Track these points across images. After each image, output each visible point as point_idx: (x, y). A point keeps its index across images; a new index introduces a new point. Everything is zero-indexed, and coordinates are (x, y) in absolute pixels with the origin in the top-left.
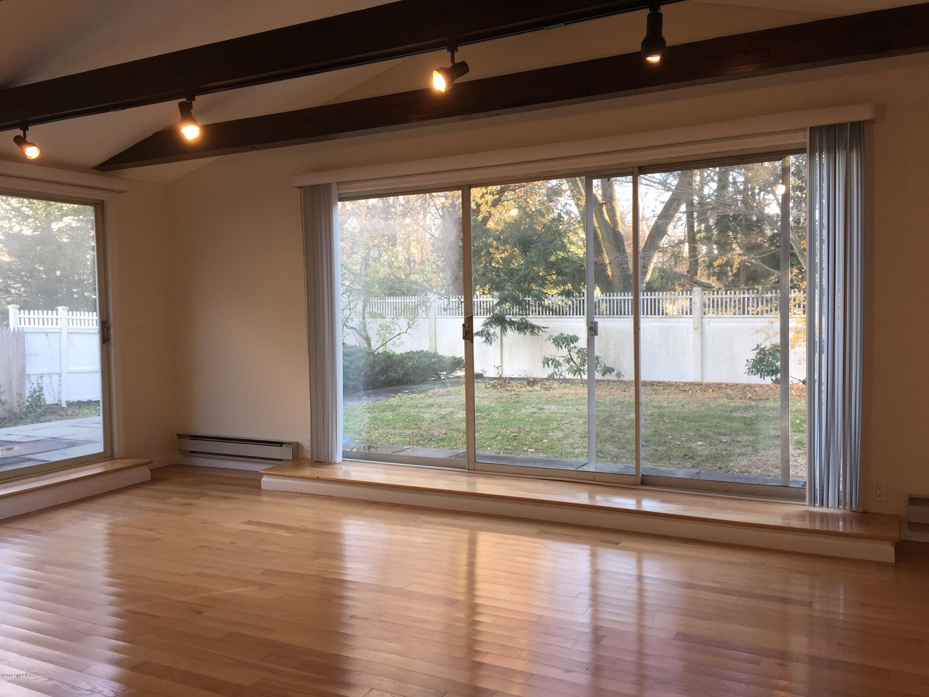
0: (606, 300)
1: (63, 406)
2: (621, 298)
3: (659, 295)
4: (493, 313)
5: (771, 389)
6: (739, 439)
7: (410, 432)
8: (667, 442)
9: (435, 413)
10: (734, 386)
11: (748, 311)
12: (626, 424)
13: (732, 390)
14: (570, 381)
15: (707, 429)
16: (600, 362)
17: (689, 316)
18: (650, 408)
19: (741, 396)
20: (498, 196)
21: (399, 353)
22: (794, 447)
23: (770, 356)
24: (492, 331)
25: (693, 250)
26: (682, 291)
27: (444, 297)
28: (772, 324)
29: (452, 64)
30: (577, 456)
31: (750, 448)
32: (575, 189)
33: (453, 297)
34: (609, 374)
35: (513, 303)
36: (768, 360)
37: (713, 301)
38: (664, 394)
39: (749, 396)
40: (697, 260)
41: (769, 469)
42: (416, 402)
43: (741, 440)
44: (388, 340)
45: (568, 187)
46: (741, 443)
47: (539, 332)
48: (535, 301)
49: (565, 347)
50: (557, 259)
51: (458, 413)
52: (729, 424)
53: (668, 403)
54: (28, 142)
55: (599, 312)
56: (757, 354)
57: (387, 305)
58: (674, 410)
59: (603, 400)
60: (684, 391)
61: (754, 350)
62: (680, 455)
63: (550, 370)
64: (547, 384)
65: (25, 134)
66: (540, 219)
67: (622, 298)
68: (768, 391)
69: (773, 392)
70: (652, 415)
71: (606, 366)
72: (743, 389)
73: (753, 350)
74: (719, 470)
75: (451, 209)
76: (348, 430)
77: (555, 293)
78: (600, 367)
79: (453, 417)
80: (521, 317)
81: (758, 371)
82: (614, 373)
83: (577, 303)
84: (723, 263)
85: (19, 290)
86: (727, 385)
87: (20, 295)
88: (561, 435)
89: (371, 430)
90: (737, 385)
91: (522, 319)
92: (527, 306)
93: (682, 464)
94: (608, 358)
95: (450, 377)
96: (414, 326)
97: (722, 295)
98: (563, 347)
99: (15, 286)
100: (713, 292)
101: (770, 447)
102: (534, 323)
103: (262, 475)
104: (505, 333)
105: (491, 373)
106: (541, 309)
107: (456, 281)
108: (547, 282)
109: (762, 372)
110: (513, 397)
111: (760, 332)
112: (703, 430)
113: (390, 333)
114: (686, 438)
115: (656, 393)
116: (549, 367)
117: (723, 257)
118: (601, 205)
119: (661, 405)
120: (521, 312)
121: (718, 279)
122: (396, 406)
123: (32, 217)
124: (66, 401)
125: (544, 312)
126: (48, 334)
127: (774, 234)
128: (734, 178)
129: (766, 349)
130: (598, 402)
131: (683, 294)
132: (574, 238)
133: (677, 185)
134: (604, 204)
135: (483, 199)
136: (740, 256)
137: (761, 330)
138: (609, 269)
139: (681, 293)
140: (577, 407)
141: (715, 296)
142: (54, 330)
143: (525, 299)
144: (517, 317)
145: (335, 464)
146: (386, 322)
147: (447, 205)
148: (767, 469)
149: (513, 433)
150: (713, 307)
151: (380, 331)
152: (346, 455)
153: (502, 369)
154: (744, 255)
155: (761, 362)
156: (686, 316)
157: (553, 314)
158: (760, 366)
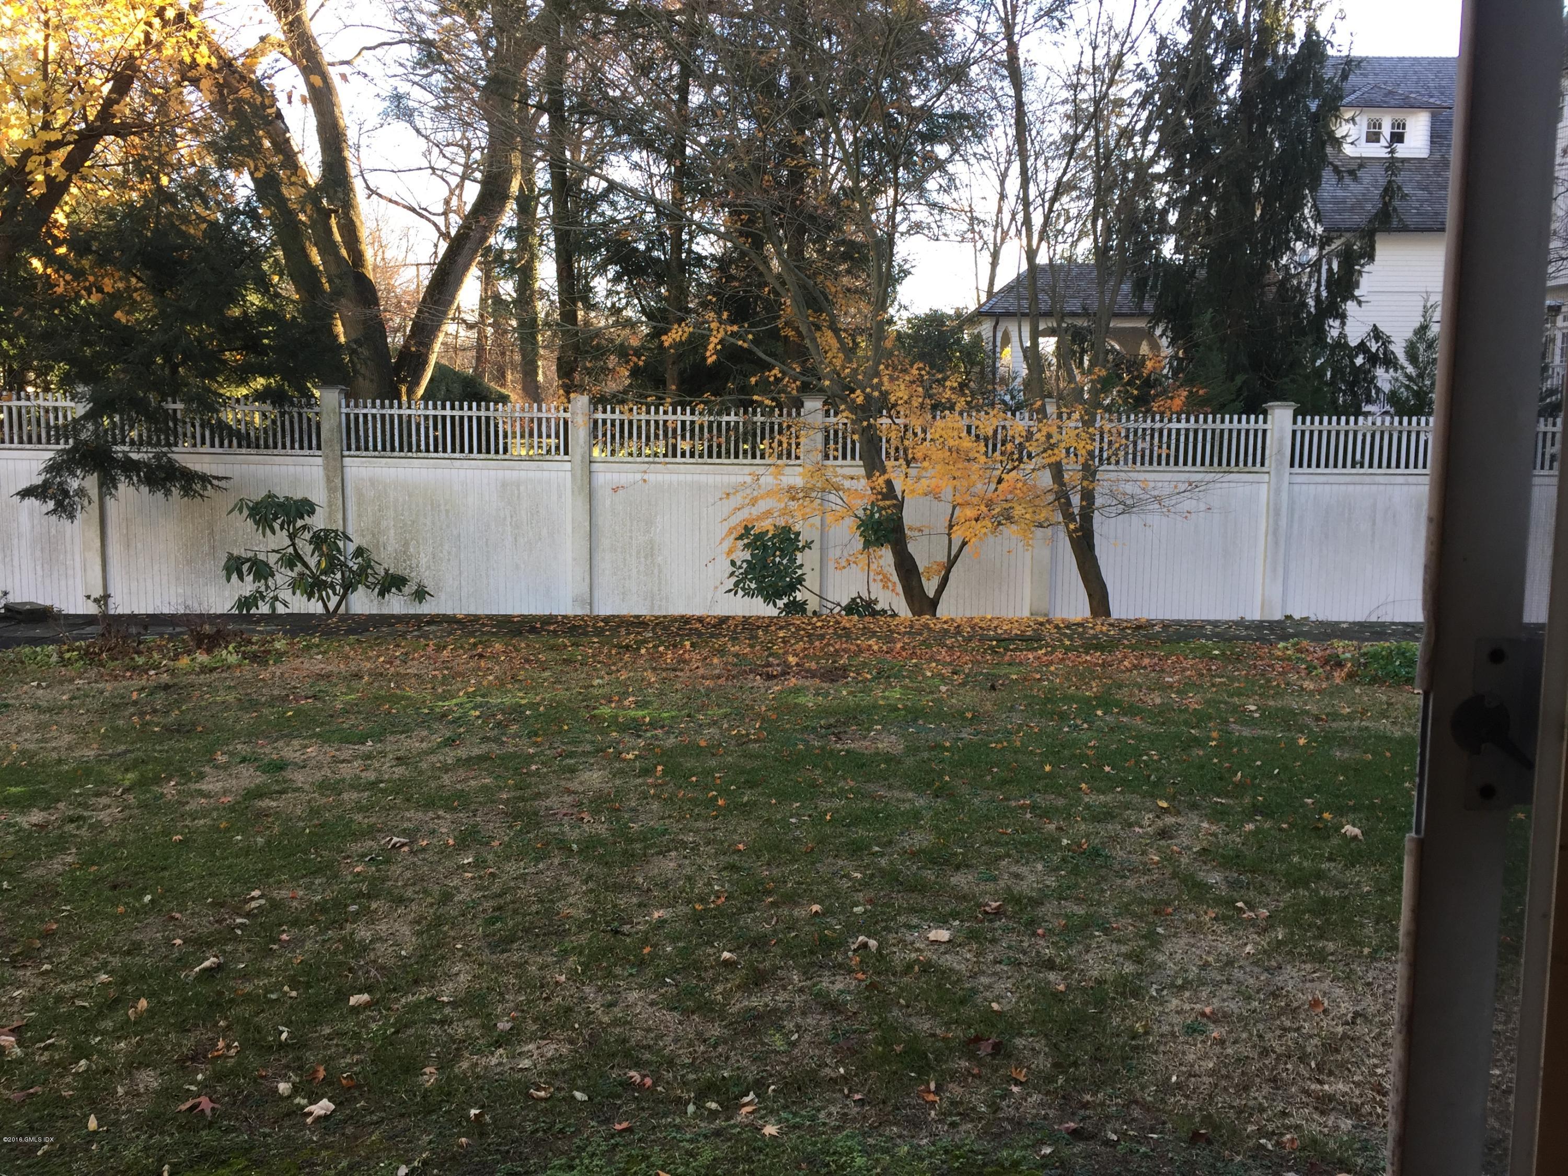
3: (496, 410)
4: (75, 438)
16: (370, 561)
17: (562, 457)
23: (780, 552)
24: (74, 484)
34: (398, 594)
35: (129, 414)
36: (775, 563)
37: (613, 426)
47: (205, 489)
48: (193, 413)
49: (282, 528)
50: (246, 313)
55: (358, 442)
56: (750, 547)
61: (741, 538)
63: (244, 589)
71: (389, 570)
73: (737, 539)
77: (244, 393)
78: (371, 575)
80: (154, 450)
82: (409, 592)
83: (301, 420)
91: (157, 456)
92: (171, 424)
98: (277, 526)
100: (613, 407)
102: (191, 467)
104: (113, 491)
106: (207, 433)
108: (221, 368)
111: (734, 497)
116: (241, 579)
118: (326, 213)
120: (154, 437)
125: (217, 440)
129: (766, 537)
131: (548, 410)
134: (331, 211)
141: (617, 416)
143: (165, 405)
144: (143, 449)
150: (613, 438)
153: (106, 589)
155: (765, 567)
156: (557, 458)
157: (240, 446)
158: (764, 577)
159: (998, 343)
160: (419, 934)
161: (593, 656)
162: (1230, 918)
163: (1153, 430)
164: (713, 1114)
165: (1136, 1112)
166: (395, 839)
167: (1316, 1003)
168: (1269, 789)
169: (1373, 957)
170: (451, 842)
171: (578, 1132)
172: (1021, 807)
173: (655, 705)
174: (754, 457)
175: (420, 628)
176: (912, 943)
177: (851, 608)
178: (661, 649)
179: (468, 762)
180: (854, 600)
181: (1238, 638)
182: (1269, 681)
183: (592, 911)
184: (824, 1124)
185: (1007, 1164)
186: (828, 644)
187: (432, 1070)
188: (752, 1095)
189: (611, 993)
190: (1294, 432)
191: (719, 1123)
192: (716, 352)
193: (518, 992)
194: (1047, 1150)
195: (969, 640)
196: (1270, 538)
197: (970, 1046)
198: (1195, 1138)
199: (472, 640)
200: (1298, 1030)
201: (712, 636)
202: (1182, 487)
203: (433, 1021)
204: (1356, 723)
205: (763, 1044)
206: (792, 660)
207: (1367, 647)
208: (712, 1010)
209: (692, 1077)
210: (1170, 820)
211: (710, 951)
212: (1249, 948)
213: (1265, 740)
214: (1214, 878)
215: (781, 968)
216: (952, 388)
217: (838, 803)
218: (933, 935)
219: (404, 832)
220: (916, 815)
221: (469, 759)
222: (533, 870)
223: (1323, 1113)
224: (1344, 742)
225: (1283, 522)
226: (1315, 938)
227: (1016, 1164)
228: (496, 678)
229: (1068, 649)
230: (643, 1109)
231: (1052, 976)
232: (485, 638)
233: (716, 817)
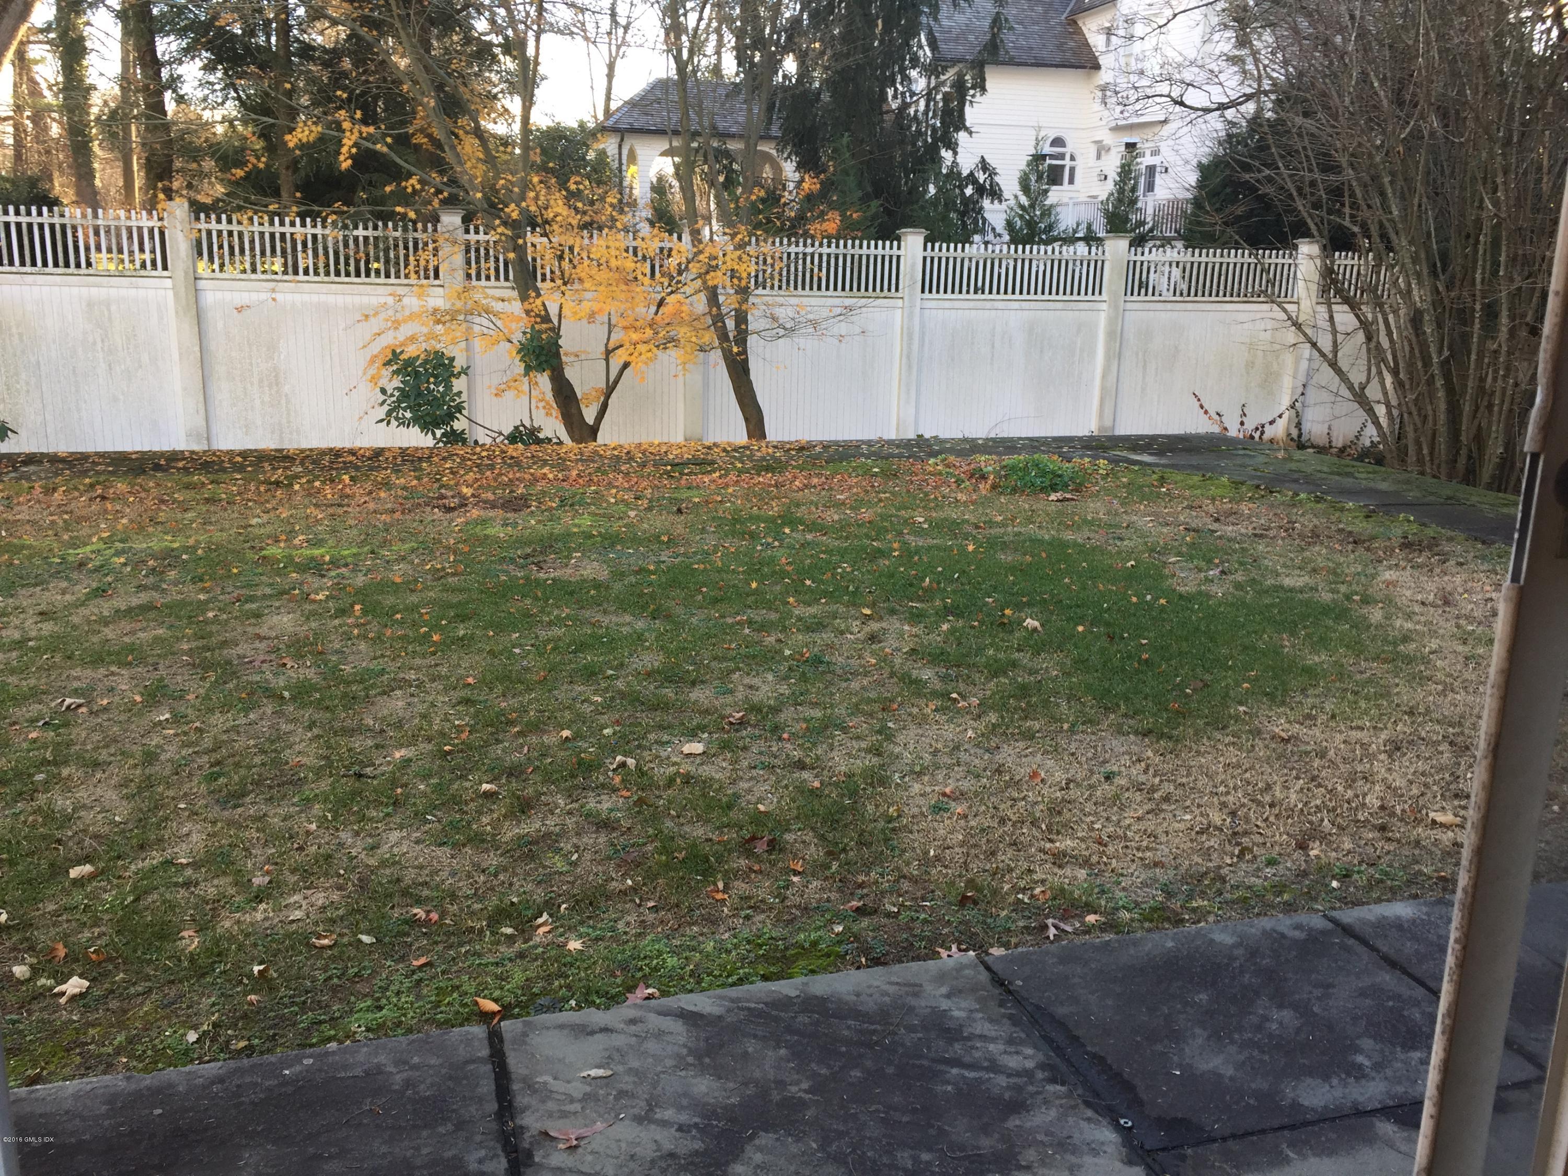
37: (220, 238)
56: (398, 373)
61: (388, 363)
73: (385, 364)
100: (218, 216)
141: (224, 226)
155: (419, 394)
156: (154, 273)
158: (420, 405)
159: (624, 161)
160: (129, 797)
161: (239, 494)
162: (947, 708)
163: (805, 254)
164: (511, 939)
165: (905, 885)
166: (68, 701)
167: (1035, 775)
168: (954, 592)
169: (1072, 730)
170: (138, 698)
171: (374, 973)
172: (738, 623)
173: (331, 542)
174: (388, 276)
175: (15, 469)
176: (668, 758)
177: (514, 437)
178: (317, 484)
179: (130, 613)
180: (516, 428)
181: (893, 456)
182: (926, 494)
183: (327, 758)
184: (625, 933)
185: (807, 945)
186: (500, 474)
187: (191, 933)
188: (545, 916)
189: (370, 836)
190: (925, 258)
191: (519, 946)
192: (351, 157)
193: (265, 845)
194: (839, 928)
195: (643, 465)
196: (904, 360)
197: (747, 846)
198: (964, 901)
199: (87, 481)
200: (1024, 799)
201: (371, 469)
202: (839, 311)
203: (176, 884)
204: (1010, 529)
205: (545, 867)
206: (466, 491)
207: (1008, 460)
208: (483, 841)
209: (478, 906)
210: (875, 626)
211: (467, 784)
212: (970, 733)
213: (938, 548)
214: (927, 674)
215: (544, 794)
216: (612, 205)
217: (558, 631)
218: (687, 748)
219: (76, 693)
220: (640, 637)
221: (130, 610)
222: (244, 721)
223: (1060, 867)
224: (1005, 546)
225: (916, 346)
226: (1021, 719)
227: (814, 944)
228: (131, 521)
229: (740, 472)
230: (436, 943)
231: (806, 775)
232: (102, 478)
233: (434, 653)
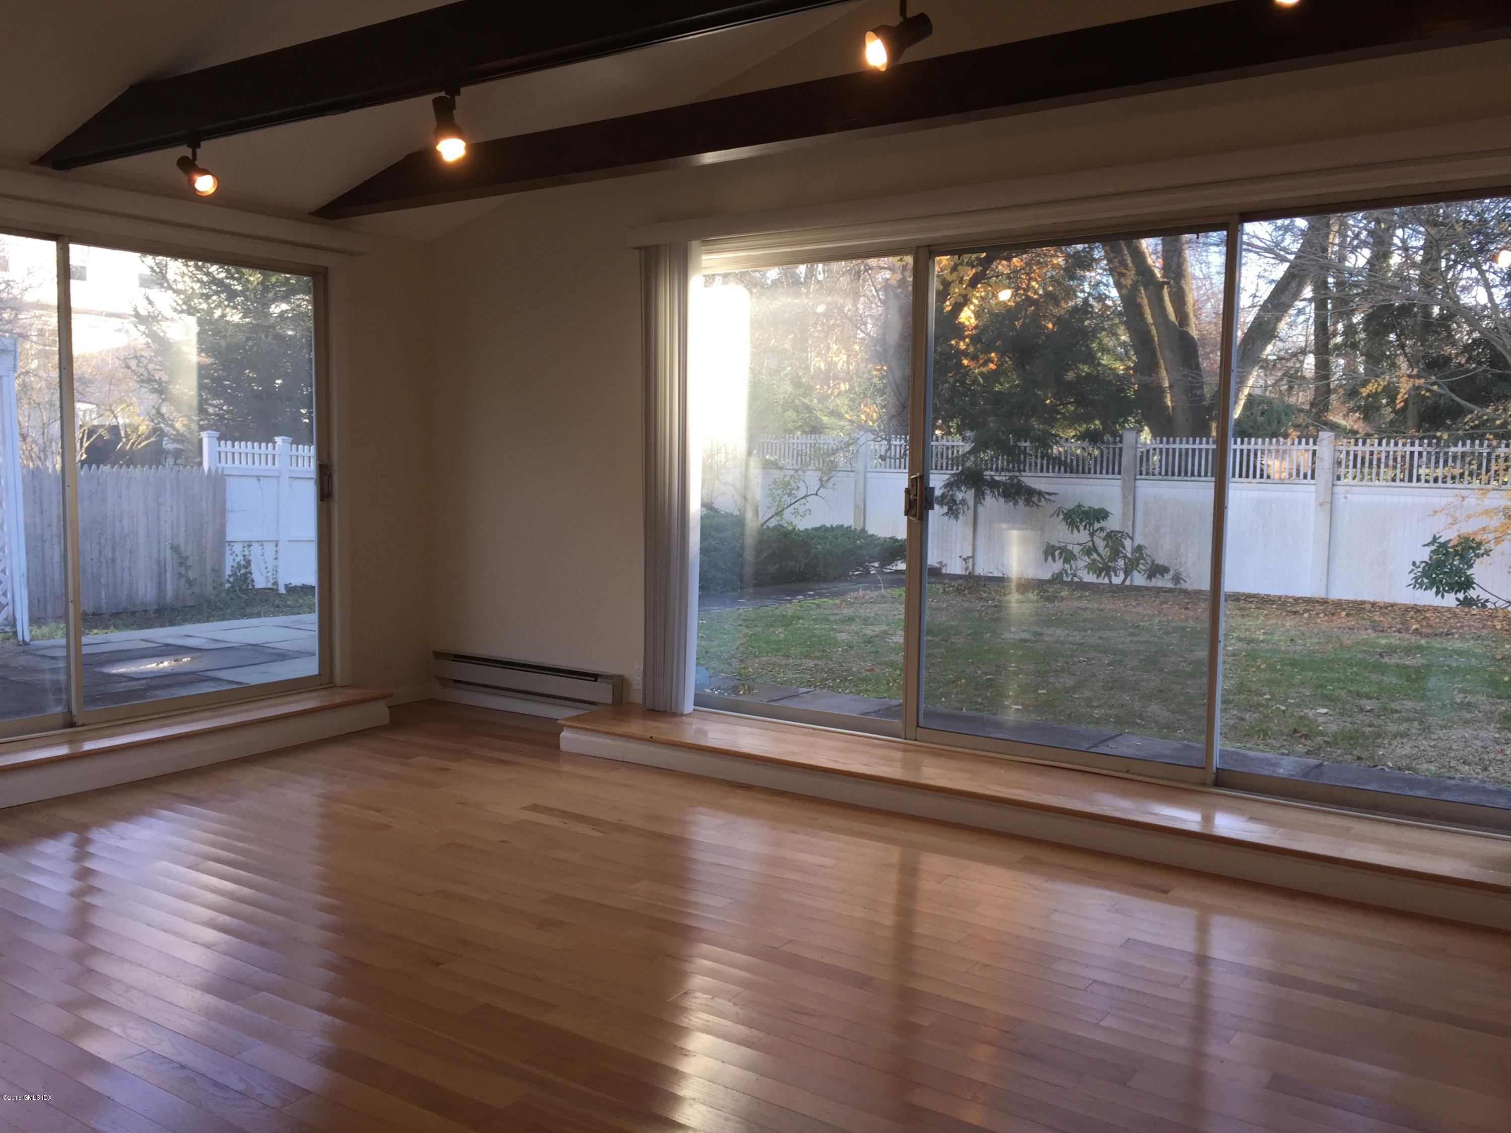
0: (1161, 450)
1: (280, 592)
2: (1187, 446)
3: (1256, 444)
4: (963, 466)
5: (1455, 615)
6: (1394, 705)
7: (811, 663)
8: (1262, 706)
9: (857, 633)
10: (1388, 608)
11: (1418, 476)
12: (1187, 669)
13: (1383, 615)
14: (1091, 586)
15: (1336, 684)
16: (1145, 556)
17: (1309, 481)
18: (1233, 641)
19: (1399, 626)
20: (981, 268)
21: (802, 529)
22: (1498, 725)
23: (1457, 558)
24: (960, 496)
25: (1323, 367)
26: (1300, 438)
27: (881, 437)
28: (1463, 500)
29: (901, 19)
30: (1098, 721)
31: (1416, 723)
32: (1115, 258)
33: (896, 438)
34: (1160, 577)
35: (998, 450)
36: (1452, 564)
37: (1355, 456)
38: (1257, 618)
39: (1414, 627)
40: (1328, 385)
41: (1452, 765)
42: (826, 612)
43: (1398, 708)
44: (786, 506)
45: (1103, 253)
46: (1399, 715)
47: (1039, 501)
48: (1037, 448)
49: (1085, 528)
50: (1078, 377)
51: (894, 634)
52: (1374, 677)
53: (1264, 634)
54: (200, 166)
55: (1148, 469)
56: (1432, 552)
57: (787, 447)
58: (1275, 646)
59: (1147, 624)
60: (1295, 613)
61: (1428, 545)
62: (1286, 730)
63: (1056, 566)
64: (1050, 590)
65: (194, 154)
66: (1051, 308)
67: (1190, 446)
68: (1449, 618)
69: (1459, 622)
70: (1234, 655)
71: (1156, 562)
72: (1403, 614)
73: (1424, 545)
74: (1357, 762)
75: (900, 290)
76: (709, 655)
77: (1072, 434)
78: (1143, 564)
79: (886, 642)
80: (1010, 474)
81: (1433, 583)
82: (1168, 576)
83: (1108, 453)
84: (1379, 390)
85: (221, 409)
86: (1373, 604)
87: (221, 418)
88: (1070, 682)
89: (747, 658)
90: (1392, 605)
91: (1011, 478)
92: (1022, 457)
93: (1288, 747)
94: (1160, 548)
95: (886, 571)
96: (830, 484)
97: (1373, 445)
98: (1081, 528)
99: (214, 402)
100: (1357, 440)
101: (1455, 723)
102: (1032, 486)
103: (561, 728)
104: (982, 501)
105: (956, 567)
106: (1045, 462)
107: (903, 411)
108: (1059, 416)
109: (1439, 585)
110: (990, 611)
111: (1438, 514)
112: (1330, 687)
113: (790, 495)
114: (1298, 700)
115: (1243, 615)
116: (1054, 560)
117: (1379, 380)
118: (1161, 285)
119: (1253, 636)
120: (1011, 466)
121: (1366, 418)
122: (792, 617)
123: (241, 294)
124: (285, 585)
125: (1051, 467)
126: (260, 478)
127: (1474, 340)
128: (1403, 241)
129: (1449, 545)
130: (1138, 626)
131: (1300, 443)
132: (1109, 342)
133: (1299, 250)
134: (1165, 283)
135: (955, 273)
136: (1412, 380)
137: (1441, 511)
138: (1169, 396)
139: (1296, 441)
140: (1101, 633)
141: (1360, 447)
142: (268, 474)
143: (1019, 444)
144: (1003, 474)
145: (682, 715)
146: (785, 476)
147: (894, 283)
148: (1447, 764)
149: (986, 674)
150: (1355, 466)
151: (774, 491)
152: (700, 701)
153: (973, 561)
154: (1419, 377)
156: (1305, 482)
157: (1065, 472)
158: (1437, 575)
